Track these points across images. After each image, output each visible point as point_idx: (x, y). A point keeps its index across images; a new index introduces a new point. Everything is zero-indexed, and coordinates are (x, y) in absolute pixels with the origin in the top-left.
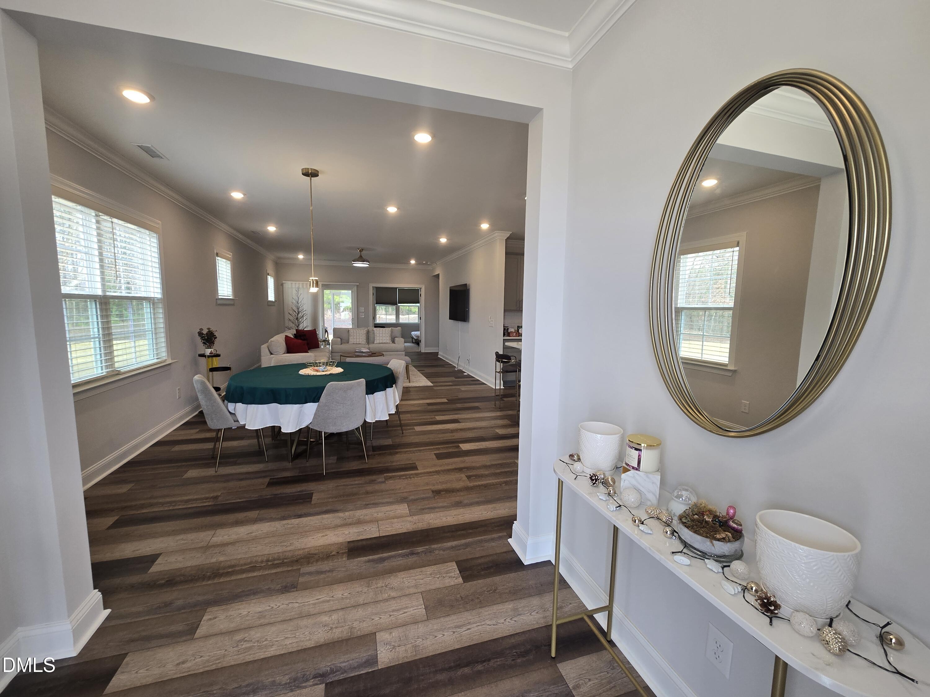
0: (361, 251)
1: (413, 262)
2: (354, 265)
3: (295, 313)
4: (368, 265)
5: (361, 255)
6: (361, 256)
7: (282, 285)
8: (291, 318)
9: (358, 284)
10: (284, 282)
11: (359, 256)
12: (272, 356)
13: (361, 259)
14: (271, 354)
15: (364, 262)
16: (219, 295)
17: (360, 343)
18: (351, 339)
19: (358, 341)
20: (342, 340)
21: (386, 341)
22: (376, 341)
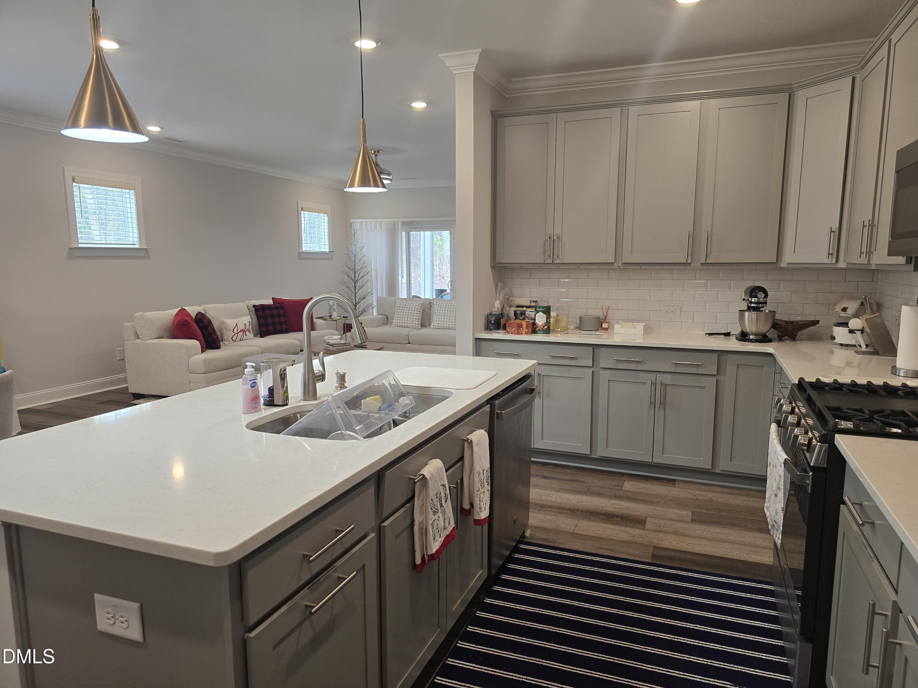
12: (138, 341)
14: (138, 337)
17: (408, 325)
18: (396, 317)
19: (406, 322)
20: (388, 318)
21: (449, 324)
22: (434, 323)
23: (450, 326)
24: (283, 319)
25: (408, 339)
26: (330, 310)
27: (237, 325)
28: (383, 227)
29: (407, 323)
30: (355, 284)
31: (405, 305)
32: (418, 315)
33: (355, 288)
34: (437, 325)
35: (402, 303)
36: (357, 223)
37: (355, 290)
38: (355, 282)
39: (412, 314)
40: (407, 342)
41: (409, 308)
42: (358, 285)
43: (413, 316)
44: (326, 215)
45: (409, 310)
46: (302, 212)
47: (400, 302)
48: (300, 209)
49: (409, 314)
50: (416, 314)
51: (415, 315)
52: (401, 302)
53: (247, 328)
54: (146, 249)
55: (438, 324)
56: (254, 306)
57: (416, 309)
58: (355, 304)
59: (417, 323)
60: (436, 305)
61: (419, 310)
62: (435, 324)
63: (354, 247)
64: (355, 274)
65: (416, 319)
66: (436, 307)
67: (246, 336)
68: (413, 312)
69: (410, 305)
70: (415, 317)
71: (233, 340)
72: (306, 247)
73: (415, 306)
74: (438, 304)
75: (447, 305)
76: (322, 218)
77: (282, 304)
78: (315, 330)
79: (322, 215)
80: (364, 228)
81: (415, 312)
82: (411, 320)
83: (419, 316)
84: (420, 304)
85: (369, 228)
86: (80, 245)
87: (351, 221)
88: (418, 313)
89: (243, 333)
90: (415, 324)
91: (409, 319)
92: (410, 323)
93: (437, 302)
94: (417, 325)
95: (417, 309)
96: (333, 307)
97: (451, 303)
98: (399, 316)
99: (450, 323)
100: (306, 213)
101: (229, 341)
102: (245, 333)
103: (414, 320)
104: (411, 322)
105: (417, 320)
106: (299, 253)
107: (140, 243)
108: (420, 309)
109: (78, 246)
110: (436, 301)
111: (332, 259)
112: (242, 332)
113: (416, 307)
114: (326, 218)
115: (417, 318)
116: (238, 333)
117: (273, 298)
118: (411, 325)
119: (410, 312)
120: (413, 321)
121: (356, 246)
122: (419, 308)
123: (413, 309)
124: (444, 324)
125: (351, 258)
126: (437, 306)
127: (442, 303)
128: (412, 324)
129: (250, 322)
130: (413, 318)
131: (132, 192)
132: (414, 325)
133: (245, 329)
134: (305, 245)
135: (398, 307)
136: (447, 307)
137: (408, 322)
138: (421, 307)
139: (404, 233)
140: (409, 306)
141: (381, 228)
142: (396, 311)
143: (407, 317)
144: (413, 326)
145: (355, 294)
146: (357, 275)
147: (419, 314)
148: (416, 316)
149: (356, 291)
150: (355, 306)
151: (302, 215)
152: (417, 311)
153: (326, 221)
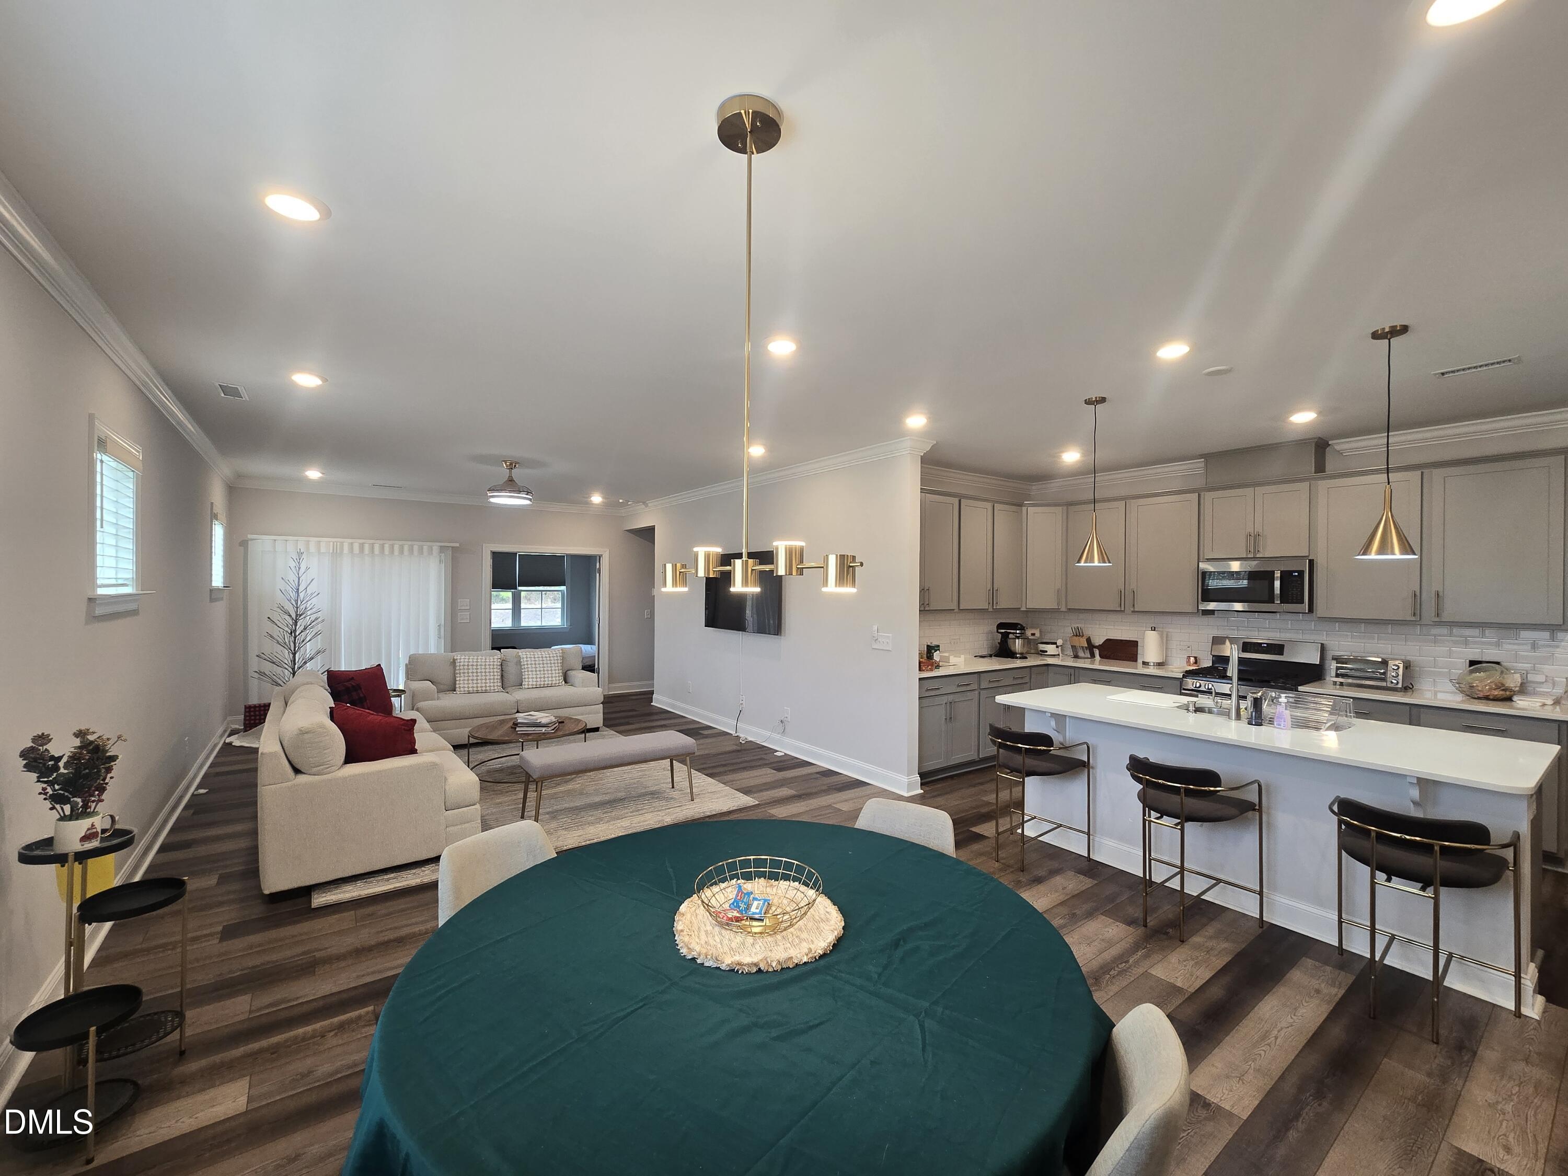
0: (512, 466)
1: (597, 499)
2: (492, 500)
3: (287, 617)
4: (528, 502)
5: (510, 476)
6: (511, 480)
7: (244, 544)
8: (276, 632)
9: (457, 545)
10: (250, 536)
11: (506, 478)
12: (301, 778)
13: (511, 485)
14: (297, 771)
15: (519, 492)
16: (99, 582)
18: (464, 680)
20: (433, 683)
22: (529, 681)
23: (554, 683)
25: (517, 707)
30: (294, 638)
33: (295, 644)
34: (535, 683)
36: (264, 541)
41: (485, 665)
44: (222, 527)
45: (485, 669)
46: (214, 520)
47: (465, 659)
48: (213, 516)
50: (497, 672)
51: (495, 674)
57: (495, 666)
66: (527, 661)
68: (491, 670)
70: (496, 677)
72: (214, 580)
73: (494, 662)
74: (529, 656)
75: (544, 655)
80: (279, 549)
81: (495, 670)
84: (499, 659)
90: (498, 686)
91: (488, 681)
92: (485, 688)
93: (527, 654)
98: (470, 678)
104: (492, 685)
106: (210, 591)
110: (524, 653)
114: (222, 532)
121: (301, 579)
122: (499, 664)
124: (544, 681)
126: (529, 659)
127: (534, 654)
132: (496, 688)
134: (213, 577)
135: (463, 666)
137: (488, 685)
140: (483, 663)
142: (462, 671)
143: (483, 678)
151: (213, 527)
152: (497, 668)
153: (222, 537)
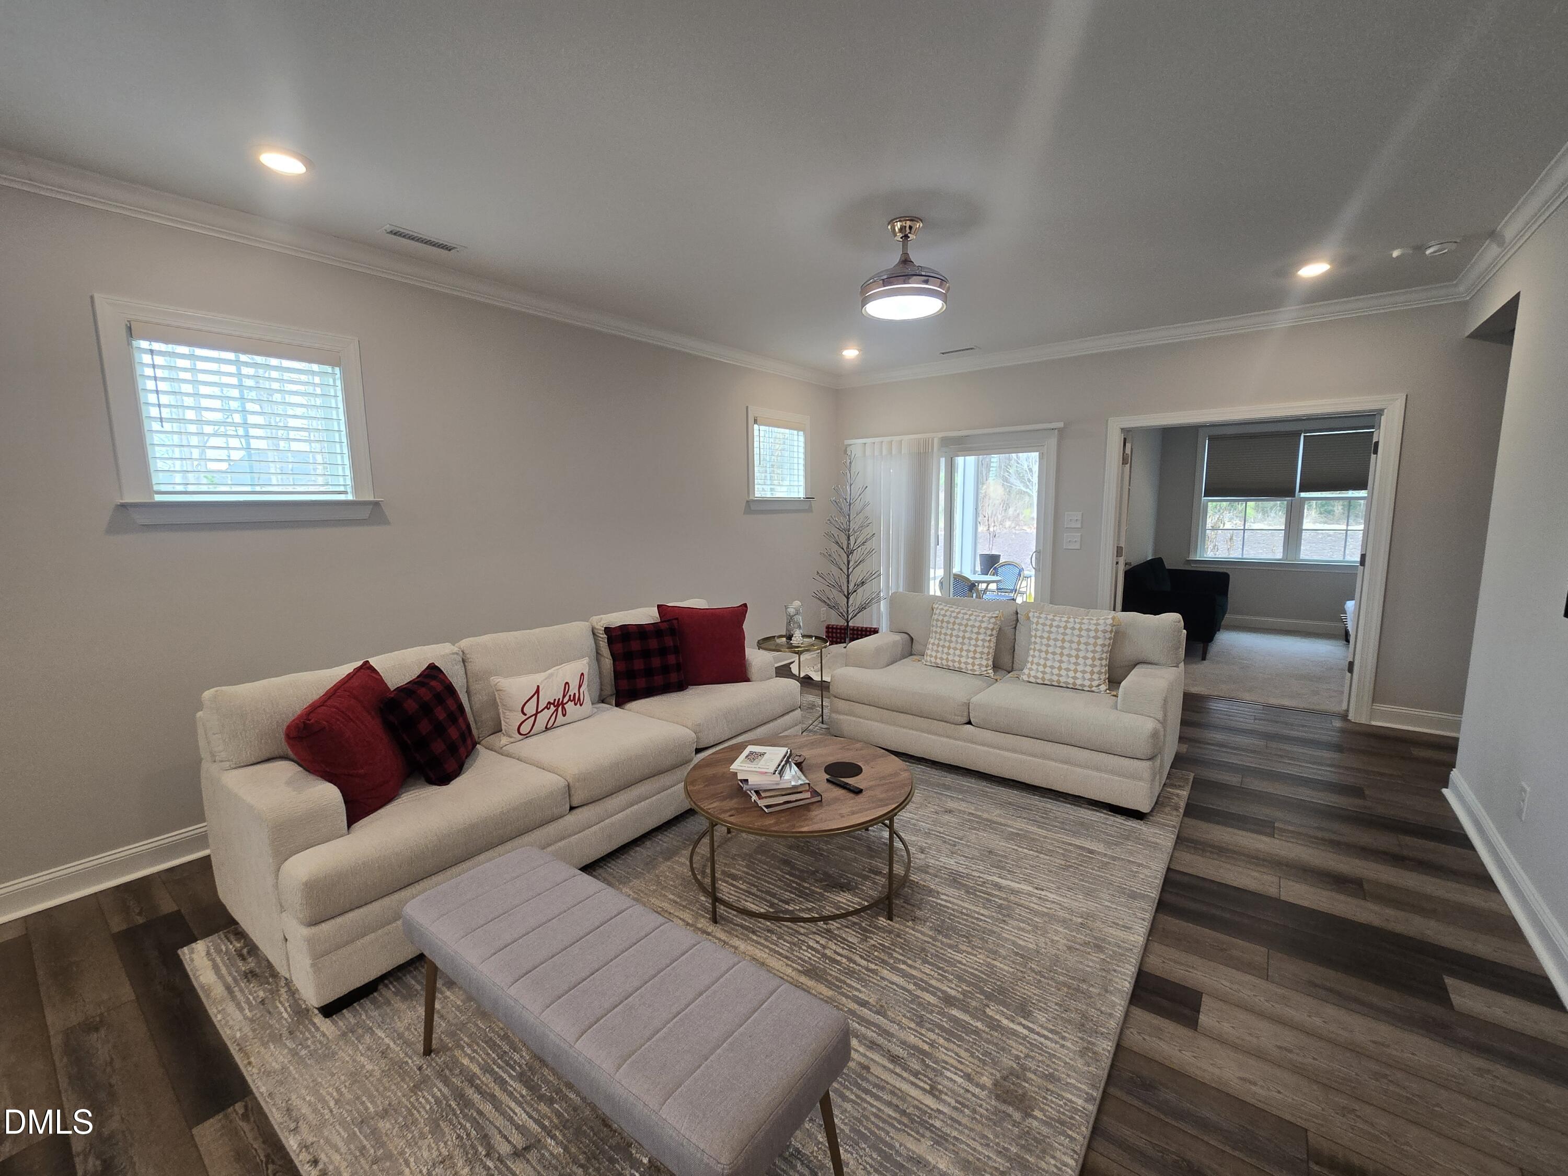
17: (963, 666)
18: (933, 644)
19: (957, 659)
20: (912, 639)
21: (1075, 678)
22: (1031, 669)
23: (1079, 682)
24: (672, 659)
25: (966, 714)
26: (789, 623)
27: (537, 691)
28: (904, 451)
29: (960, 662)
30: (848, 557)
31: (956, 618)
32: (987, 644)
33: (848, 565)
34: (1040, 675)
35: (948, 613)
36: (856, 445)
37: (848, 569)
38: (849, 553)
39: (973, 642)
40: (965, 720)
41: (966, 625)
42: (854, 558)
43: (976, 646)
44: (801, 433)
45: (965, 631)
46: (756, 427)
47: (942, 609)
48: (751, 420)
49: (966, 641)
50: (983, 640)
51: (980, 643)
52: (946, 611)
53: (571, 693)
54: (376, 504)
55: (1044, 673)
56: (607, 630)
57: (982, 631)
58: (846, 593)
59: (984, 663)
60: (1037, 623)
61: (989, 632)
62: (1032, 673)
63: (848, 487)
64: (849, 538)
65: (982, 653)
66: (1036, 630)
67: (564, 715)
68: (974, 636)
69: (969, 620)
70: (979, 650)
71: (520, 734)
72: (761, 491)
73: (982, 622)
74: (1041, 621)
75: (1070, 625)
76: (795, 438)
77: (675, 622)
78: (748, 680)
79: (795, 432)
80: (868, 453)
81: (981, 637)
82: (971, 654)
83: (989, 647)
84: (992, 617)
85: (876, 453)
86: (158, 498)
87: (847, 442)
88: (988, 638)
89: (557, 710)
90: (980, 665)
91: (964, 653)
92: (966, 663)
93: (1039, 617)
94: (984, 669)
95: (986, 628)
96: (795, 618)
97: (1081, 623)
98: (941, 643)
99: (1079, 675)
100: (762, 428)
101: (511, 737)
102: (563, 708)
103: (978, 655)
104: (970, 661)
105: (985, 656)
106: (748, 502)
107: (357, 487)
108: (992, 630)
109: (150, 501)
110: (1037, 614)
111: (810, 510)
112: (553, 708)
113: (984, 625)
114: (802, 439)
115: (986, 650)
116: (536, 715)
117: (659, 606)
118: (970, 667)
119: (967, 635)
120: (974, 658)
121: (852, 486)
122: (991, 626)
123: (975, 630)
124: (1060, 675)
125: (841, 509)
126: (1040, 627)
127: (1053, 620)
128: (973, 664)
129: (582, 674)
130: (975, 652)
131: (337, 370)
132: (976, 667)
133: (564, 696)
134: (759, 486)
135: (937, 620)
136: (1069, 631)
137: (963, 660)
138: (995, 624)
139: (943, 460)
140: (964, 622)
141: (900, 452)
142: (934, 629)
143: (959, 646)
144: (975, 671)
145: (848, 576)
146: (852, 542)
147: (990, 641)
148: (983, 646)
149: (850, 570)
150: (848, 598)
151: (756, 433)
152: (985, 633)
153: (802, 444)
